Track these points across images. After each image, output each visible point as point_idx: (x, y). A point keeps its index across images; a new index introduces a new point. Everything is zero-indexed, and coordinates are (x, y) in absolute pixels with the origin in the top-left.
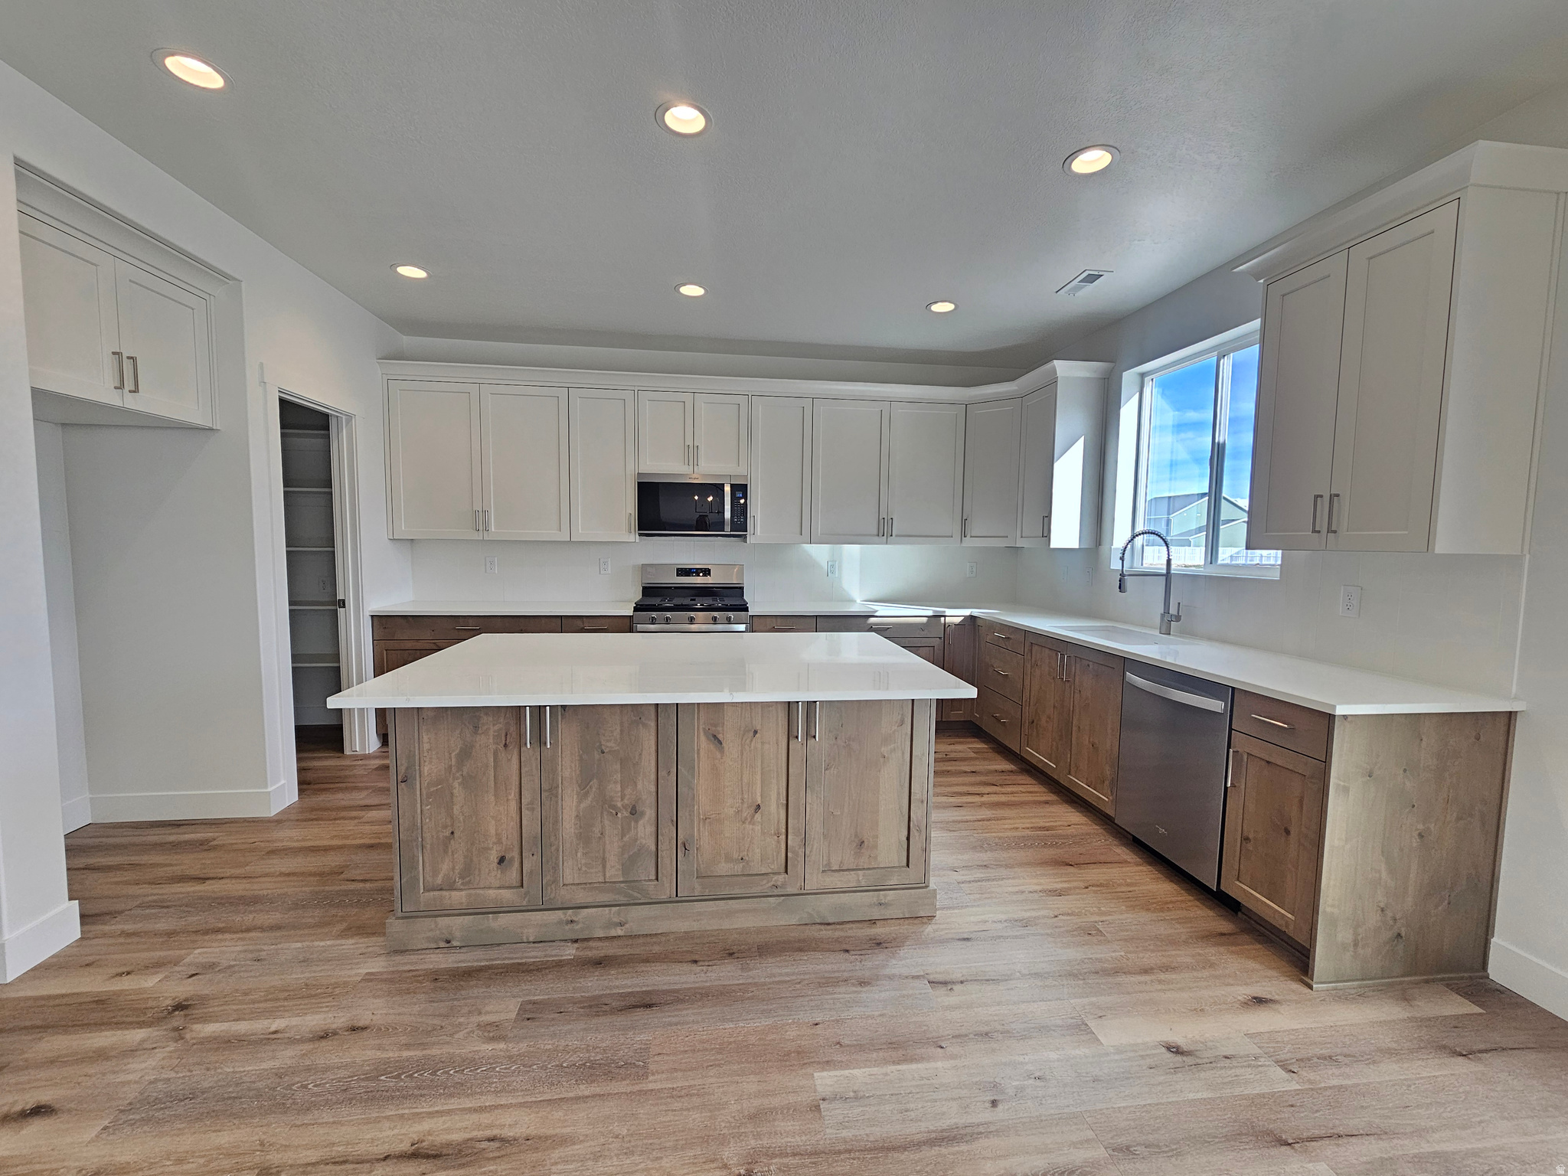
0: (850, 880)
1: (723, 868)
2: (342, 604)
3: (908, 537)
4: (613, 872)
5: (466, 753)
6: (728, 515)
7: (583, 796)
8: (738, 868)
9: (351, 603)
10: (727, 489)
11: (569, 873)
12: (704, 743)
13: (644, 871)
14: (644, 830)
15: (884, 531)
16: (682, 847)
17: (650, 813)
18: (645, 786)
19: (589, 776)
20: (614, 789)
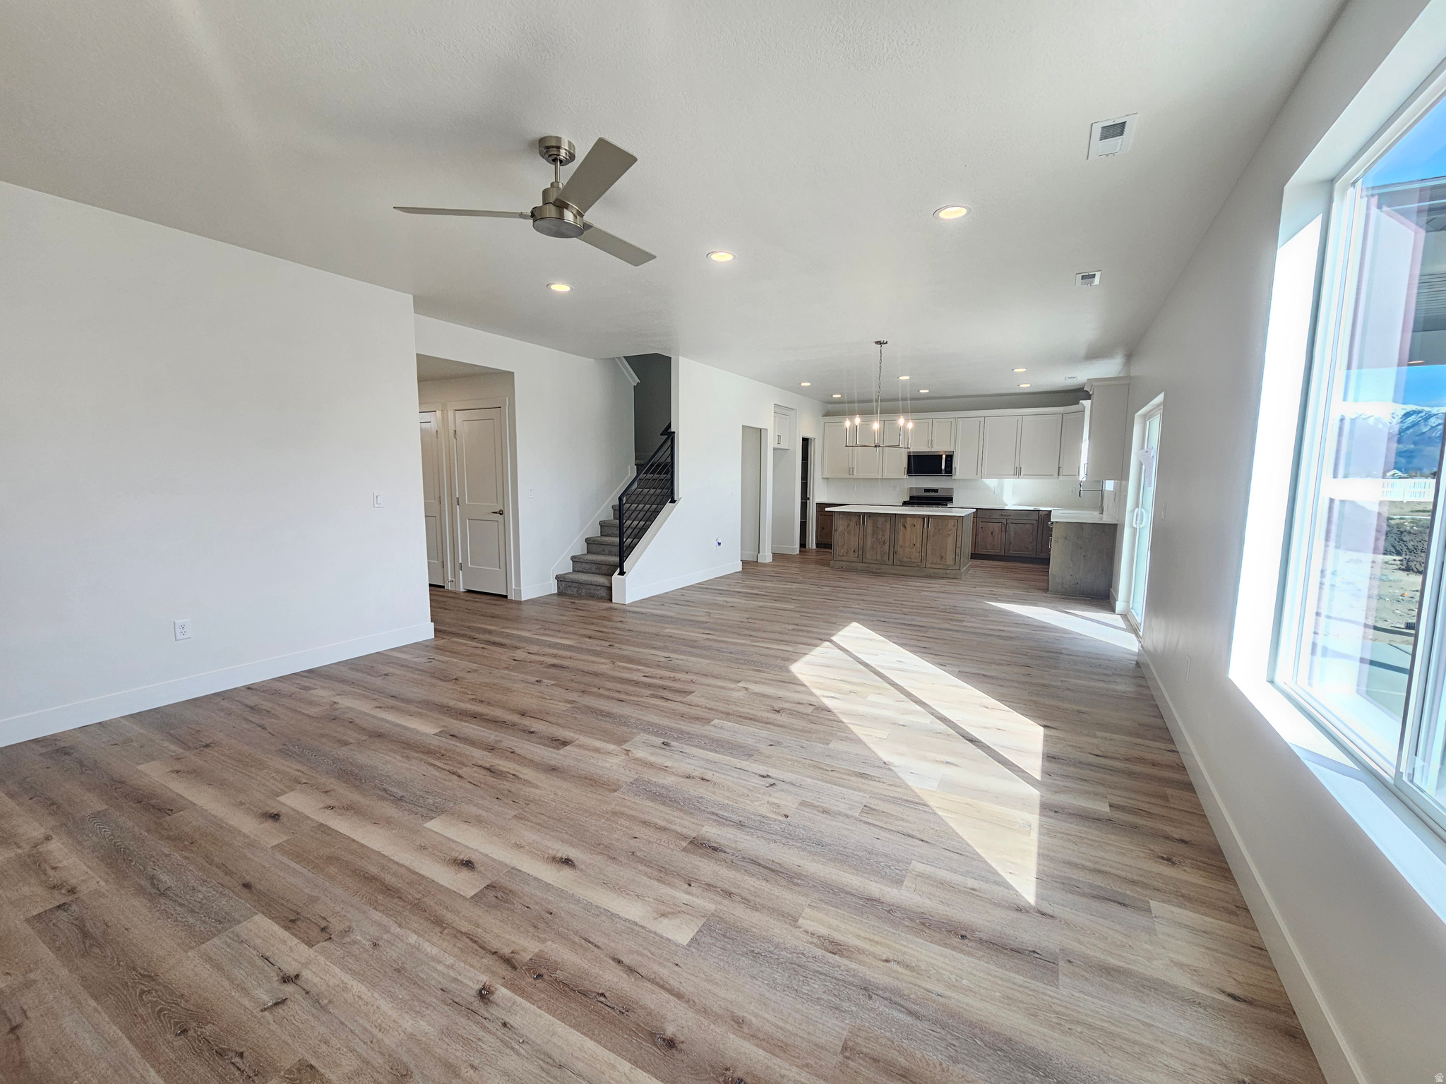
0: (939, 566)
1: (905, 559)
2: (809, 499)
3: (1028, 475)
4: (879, 557)
5: (848, 526)
6: (943, 467)
7: (873, 538)
8: (909, 560)
9: (811, 499)
10: (944, 456)
11: (868, 556)
12: (902, 528)
13: (886, 558)
14: (886, 547)
15: (1017, 472)
16: (895, 553)
17: (888, 544)
18: (887, 536)
19: (874, 533)
20: (880, 537)
